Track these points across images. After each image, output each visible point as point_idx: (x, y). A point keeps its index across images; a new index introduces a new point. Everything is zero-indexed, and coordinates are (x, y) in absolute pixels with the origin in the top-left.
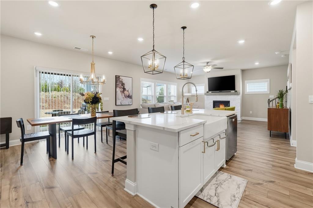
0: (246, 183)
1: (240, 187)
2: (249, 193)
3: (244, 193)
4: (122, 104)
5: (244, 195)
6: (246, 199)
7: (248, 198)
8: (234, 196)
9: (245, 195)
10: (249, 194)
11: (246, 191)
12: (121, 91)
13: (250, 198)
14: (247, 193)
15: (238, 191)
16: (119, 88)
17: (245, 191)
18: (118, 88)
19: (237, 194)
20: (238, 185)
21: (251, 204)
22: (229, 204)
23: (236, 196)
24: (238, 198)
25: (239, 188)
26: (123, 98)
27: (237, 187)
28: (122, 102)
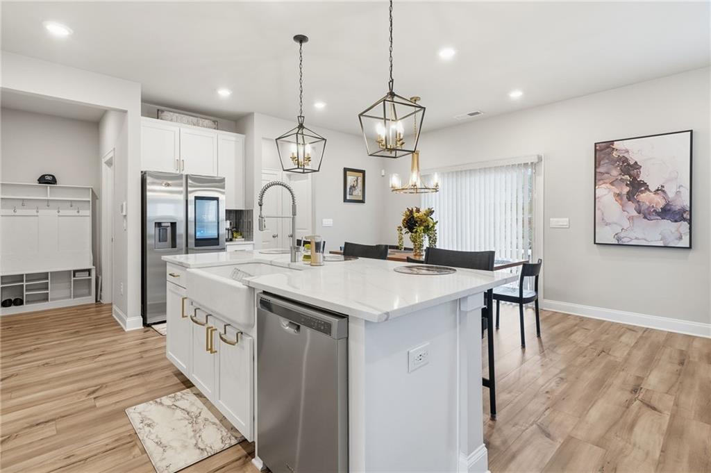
0: (158, 465)
1: (158, 447)
2: (134, 454)
3: (141, 447)
4: (625, 241)
5: (139, 444)
6: (130, 440)
7: (128, 445)
8: (149, 425)
9: (136, 444)
10: (131, 453)
11: (142, 454)
12: (618, 195)
13: (125, 446)
14: (137, 451)
15: (153, 437)
16: (608, 185)
17: (144, 451)
18: (603, 186)
19: (150, 431)
20: (166, 447)
21: (116, 440)
22: (144, 411)
23: (147, 429)
24: (141, 427)
25: (157, 443)
26: (631, 218)
27: (164, 442)
28: (622, 235)
